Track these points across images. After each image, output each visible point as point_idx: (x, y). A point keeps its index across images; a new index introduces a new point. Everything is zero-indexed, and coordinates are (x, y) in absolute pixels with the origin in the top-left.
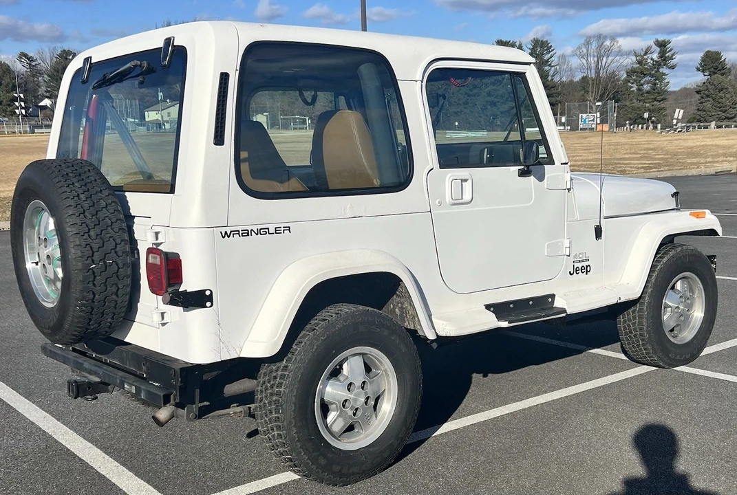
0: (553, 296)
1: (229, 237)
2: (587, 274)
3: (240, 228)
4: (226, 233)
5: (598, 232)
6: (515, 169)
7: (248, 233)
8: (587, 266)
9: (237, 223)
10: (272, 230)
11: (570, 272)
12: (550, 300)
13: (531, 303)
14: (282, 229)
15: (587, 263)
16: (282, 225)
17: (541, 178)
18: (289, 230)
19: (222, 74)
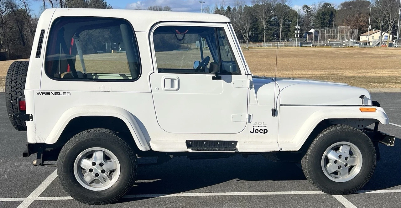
0: (236, 142)
1: (40, 94)
2: (264, 133)
3: (46, 91)
4: (39, 93)
5: (274, 112)
6: (210, 76)
7: (50, 94)
8: (264, 130)
9: (44, 88)
10: (61, 93)
11: (251, 132)
12: (233, 143)
13: (219, 143)
14: (66, 93)
15: (265, 128)
16: (66, 92)
17: (229, 81)
18: (70, 94)
19: (42, 30)
